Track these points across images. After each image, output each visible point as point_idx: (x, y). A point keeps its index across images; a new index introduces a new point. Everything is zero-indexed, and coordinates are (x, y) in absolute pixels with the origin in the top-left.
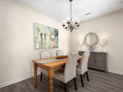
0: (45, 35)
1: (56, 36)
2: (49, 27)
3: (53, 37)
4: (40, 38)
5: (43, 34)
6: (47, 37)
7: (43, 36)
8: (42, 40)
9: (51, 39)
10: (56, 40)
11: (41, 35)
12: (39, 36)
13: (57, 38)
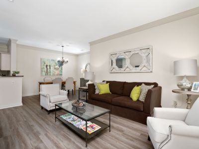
0: (50, 66)
1: (59, 66)
2: (53, 60)
3: (57, 67)
4: (45, 69)
5: (48, 65)
6: (51, 68)
7: (48, 67)
8: (47, 70)
9: (55, 68)
10: (60, 69)
11: (47, 66)
12: (45, 67)
13: (61, 67)
